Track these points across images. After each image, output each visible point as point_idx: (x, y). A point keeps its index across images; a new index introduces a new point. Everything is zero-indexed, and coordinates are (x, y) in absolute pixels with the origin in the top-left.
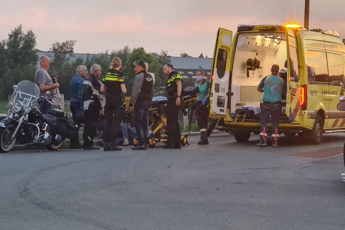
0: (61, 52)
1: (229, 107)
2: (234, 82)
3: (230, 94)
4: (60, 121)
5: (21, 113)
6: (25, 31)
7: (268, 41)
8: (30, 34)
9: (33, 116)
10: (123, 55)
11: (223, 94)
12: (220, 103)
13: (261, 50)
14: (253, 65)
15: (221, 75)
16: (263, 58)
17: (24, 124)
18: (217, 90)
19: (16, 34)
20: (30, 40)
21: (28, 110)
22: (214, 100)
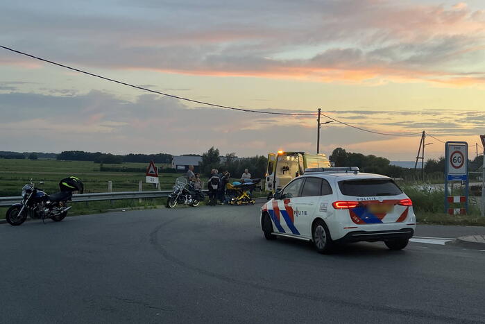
0: (229, 157)
1: (274, 187)
2: (277, 176)
3: (274, 182)
4: (197, 194)
5: (179, 191)
6: (215, 149)
7: (293, 158)
8: (217, 150)
9: (184, 193)
10: (254, 160)
11: (271, 182)
12: (270, 186)
13: (290, 162)
14: (286, 169)
15: (270, 173)
16: (291, 165)
17: (180, 196)
18: (268, 180)
19: (211, 150)
20: (217, 152)
21: (181, 190)
22: (267, 184)
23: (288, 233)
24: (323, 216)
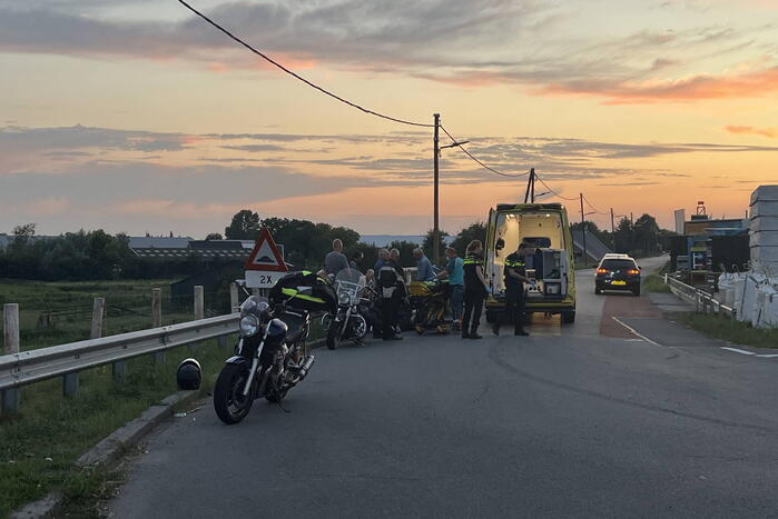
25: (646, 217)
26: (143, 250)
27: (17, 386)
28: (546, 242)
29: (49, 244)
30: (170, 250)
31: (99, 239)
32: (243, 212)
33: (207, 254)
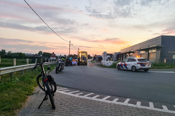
6: (4, 50)
23: (125, 68)
24: (135, 65)
25: (89, 55)
26: (27, 55)
27: (30, 68)
28: (84, 56)
29: (13, 54)
30: (31, 55)
31: (21, 53)
32: (40, 51)
33: (36, 56)
